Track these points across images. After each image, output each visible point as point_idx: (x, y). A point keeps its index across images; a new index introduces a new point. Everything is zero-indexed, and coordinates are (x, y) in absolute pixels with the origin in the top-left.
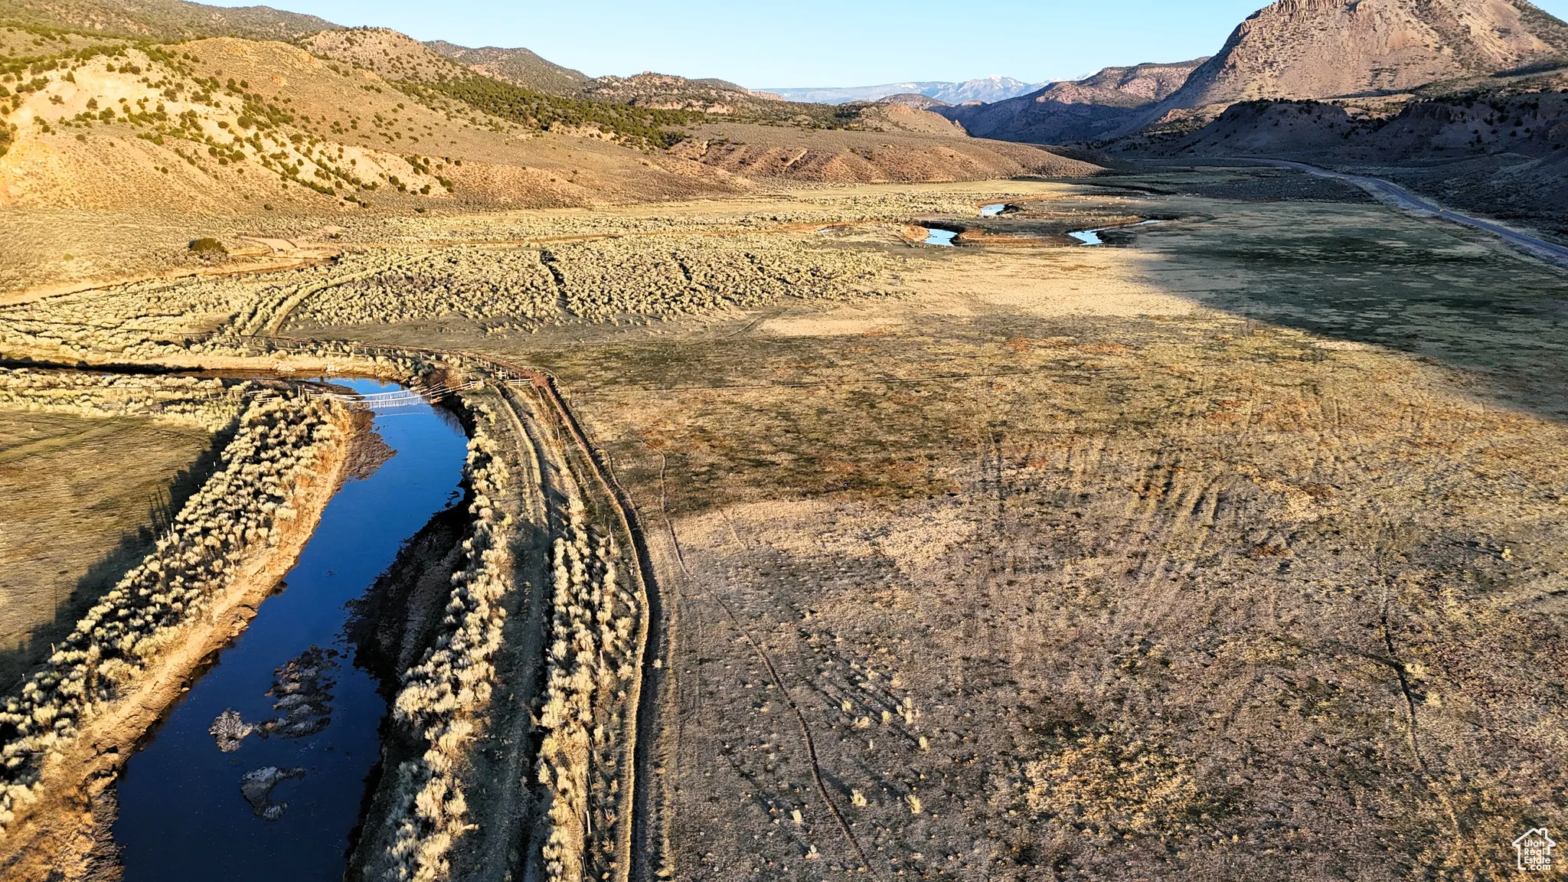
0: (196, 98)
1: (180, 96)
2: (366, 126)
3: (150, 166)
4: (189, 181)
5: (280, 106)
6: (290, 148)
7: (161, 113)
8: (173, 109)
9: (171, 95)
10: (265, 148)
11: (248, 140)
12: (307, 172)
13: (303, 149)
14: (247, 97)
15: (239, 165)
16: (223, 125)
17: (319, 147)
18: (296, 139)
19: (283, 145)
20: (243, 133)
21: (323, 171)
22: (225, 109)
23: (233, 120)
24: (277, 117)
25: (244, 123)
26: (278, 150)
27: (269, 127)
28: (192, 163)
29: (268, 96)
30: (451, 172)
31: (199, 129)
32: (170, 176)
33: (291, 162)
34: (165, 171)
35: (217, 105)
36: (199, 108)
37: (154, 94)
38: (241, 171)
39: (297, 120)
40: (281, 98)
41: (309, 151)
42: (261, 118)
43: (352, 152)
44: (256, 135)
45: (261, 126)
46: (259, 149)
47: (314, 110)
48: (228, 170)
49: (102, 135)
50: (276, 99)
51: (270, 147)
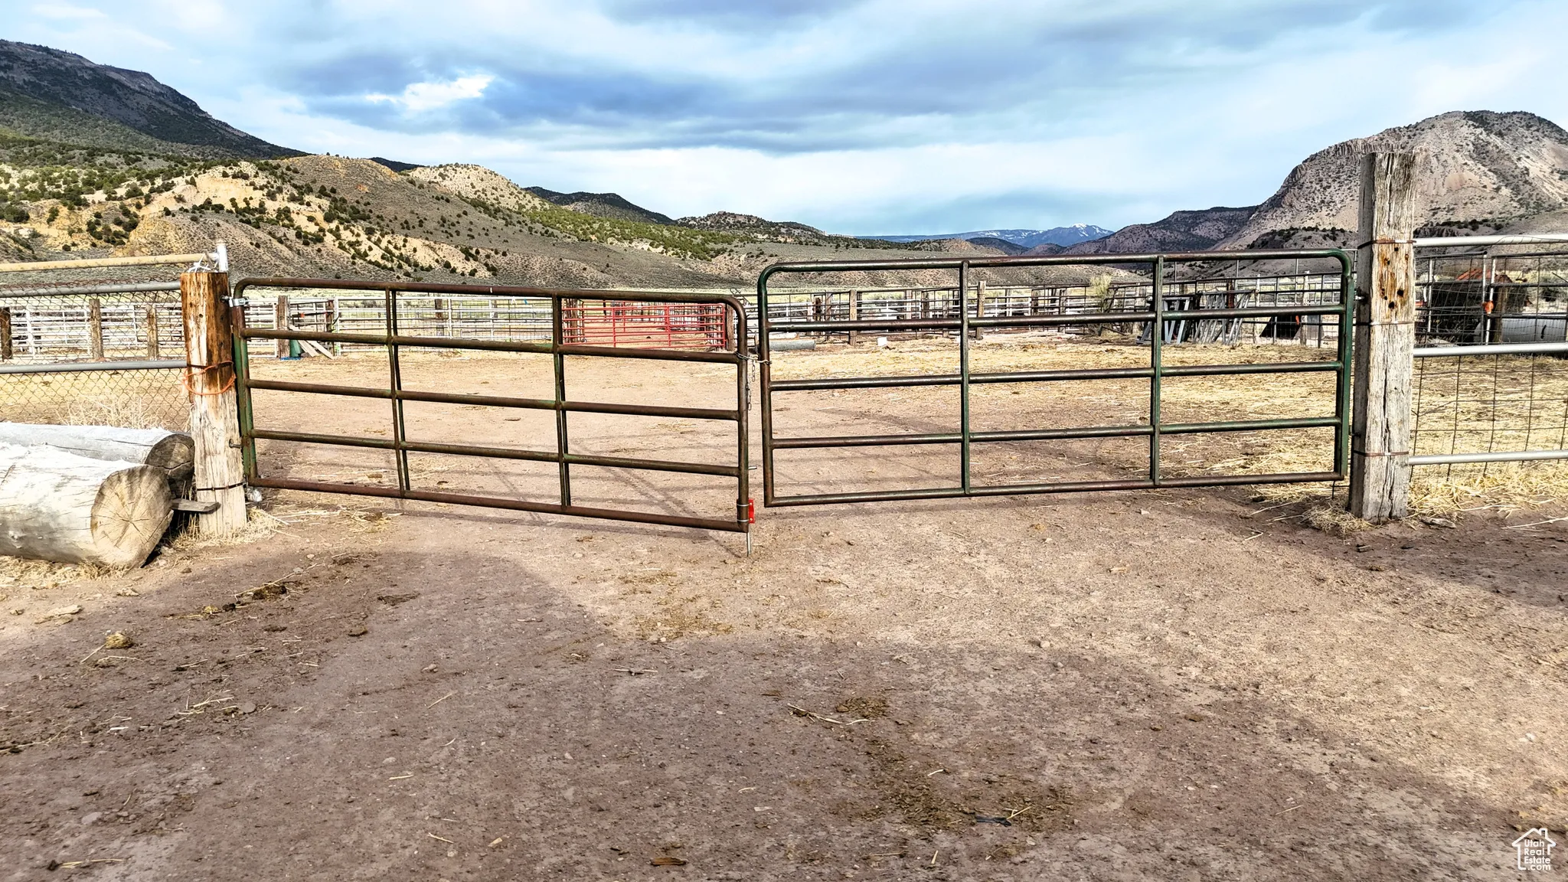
0: (293, 199)
1: (279, 197)
2: (430, 225)
3: (246, 242)
4: (276, 255)
5: (361, 208)
6: (363, 237)
7: (262, 209)
8: (272, 206)
9: (272, 196)
10: (343, 237)
11: (331, 231)
12: (376, 255)
13: (373, 239)
14: (334, 200)
15: (319, 245)
16: (311, 219)
17: (388, 238)
18: (370, 232)
19: (358, 235)
20: (326, 226)
21: (388, 255)
22: (314, 207)
23: (319, 216)
24: (357, 215)
25: (328, 219)
26: (354, 239)
27: (348, 222)
28: (281, 242)
29: (351, 199)
30: (499, 261)
31: (291, 220)
32: (261, 250)
33: (363, 248)
34: (258, 246)
35: (308, 204)
36: (293, 206)
37: (258, 195)
38: (319, 250)
39: (374, 219)
40: (362, 202)
41: (379, 241)
42: (343, 215)
43: (414, 242)
44: (337, 228)
45: (342, 221)
46: (338, 237)
47: (390, 211)
48: (309, 249)
49: (211, 218)
50: (358, 202)
51: (346, 235)
